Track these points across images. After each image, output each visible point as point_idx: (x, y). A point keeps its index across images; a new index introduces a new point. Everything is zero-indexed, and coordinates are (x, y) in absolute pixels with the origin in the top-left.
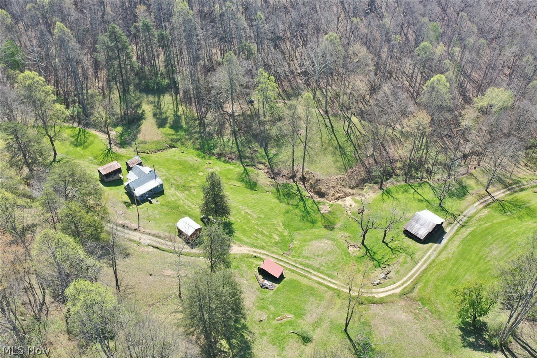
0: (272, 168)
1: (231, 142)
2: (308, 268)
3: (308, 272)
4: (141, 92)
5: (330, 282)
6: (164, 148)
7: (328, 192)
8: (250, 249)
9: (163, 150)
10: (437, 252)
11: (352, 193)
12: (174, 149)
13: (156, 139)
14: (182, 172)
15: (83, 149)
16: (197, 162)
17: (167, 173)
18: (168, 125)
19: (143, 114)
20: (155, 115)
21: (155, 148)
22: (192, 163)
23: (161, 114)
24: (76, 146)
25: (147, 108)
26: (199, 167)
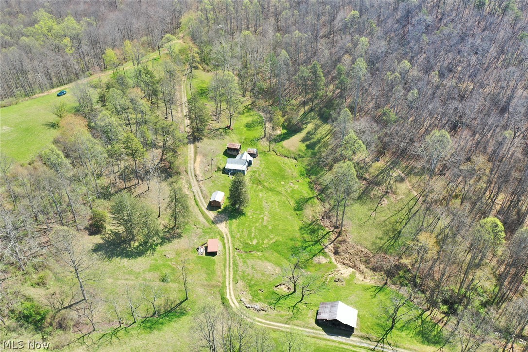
2: (233, 265)
3: (230, 266)
5: (229, 281)
6: (289, 157)
7: (342, 253)
8: (227, 232)
9: (288, 157)
10: (314, 335)
11: (361, 270)
12: (295, 161)
13: (291, 149)
14: (272, 175)
15: (247, 130)
16: (291, 175)
17: (261, 169)
18: (308, 143)
19: (303, 129)
20: (308, 133)
21: (285, 153)
22: (286, 174)
23: (311, 135)
24: (247, 126)
25: (310, 127)
26: (287, 178)
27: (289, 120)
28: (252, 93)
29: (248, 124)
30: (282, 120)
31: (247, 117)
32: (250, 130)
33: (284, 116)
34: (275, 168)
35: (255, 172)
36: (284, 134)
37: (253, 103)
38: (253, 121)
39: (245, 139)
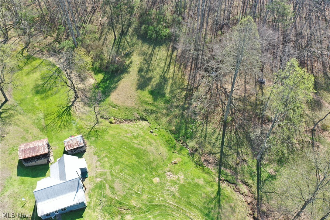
0: (259, 200)
1: (216, 135)
4: (138, 38)
6: (133, 118)
9: (132, 120)
12: (144, 122)
13: (129, 104)
14: (131, 173)
15: (42, 99)
16: (159, 157)
17: (108, 172)
18: (149, 88)
19: (129, 66)
20: (140, 71)
21: (122, 115)
22: (151, 158)
23: (147, 71)
24: (37, 92)
25: (136, 60)
26: (158, 167)
27: (99, 57)
28: (19, 30)
29: (37, 86)
30: (88, 60)
31: (28, 74)
32: (47, 97)
33: (89, 52)
34: (128, 155)
35: (101, 186)
36: (101, 82)
37: (27, 45)
38: (43, 78)
39: (46, 117)
